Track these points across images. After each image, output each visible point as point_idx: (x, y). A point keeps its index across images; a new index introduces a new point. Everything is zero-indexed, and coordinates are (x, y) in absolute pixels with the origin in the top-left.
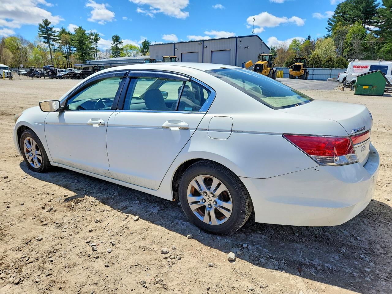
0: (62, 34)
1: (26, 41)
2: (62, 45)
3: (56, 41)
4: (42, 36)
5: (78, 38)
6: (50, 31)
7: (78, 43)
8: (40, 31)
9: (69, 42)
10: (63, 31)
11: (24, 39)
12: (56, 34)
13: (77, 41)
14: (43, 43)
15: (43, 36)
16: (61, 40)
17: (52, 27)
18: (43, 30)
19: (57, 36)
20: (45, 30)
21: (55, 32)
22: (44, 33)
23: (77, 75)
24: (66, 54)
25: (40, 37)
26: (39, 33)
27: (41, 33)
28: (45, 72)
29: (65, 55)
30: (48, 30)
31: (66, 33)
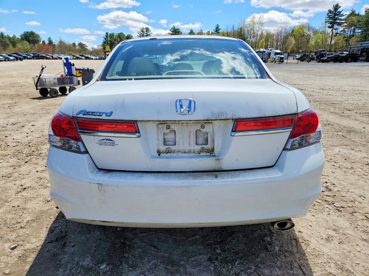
0: (349, 17)
1: (312, 27)
2: (346, 29)
3: (341, 24)
4: (328, 22)
5: (367, 18)
6: (338, 15)
7: (364, 25)
8: (327, 16)
9: (355, 24)
10: (353, 14)
11: (310, 26)
12: (343, 18)
13: (364, 23)
14: (327, 28)
15: (330, 21)
16: (347, 23)
17: (341, 11)
18: (331, 15)
19: (343, 20)
20: (332, 15)
21: (342, 15)
22: (331, 19)
23: (339, 58)
24: (348, 37)
25: (326, 22)
26: (326, 18)
27: (328, 19)
28: (315, 56)
29: (346, 39)
30: (335, 15)
31: (355, 15)
